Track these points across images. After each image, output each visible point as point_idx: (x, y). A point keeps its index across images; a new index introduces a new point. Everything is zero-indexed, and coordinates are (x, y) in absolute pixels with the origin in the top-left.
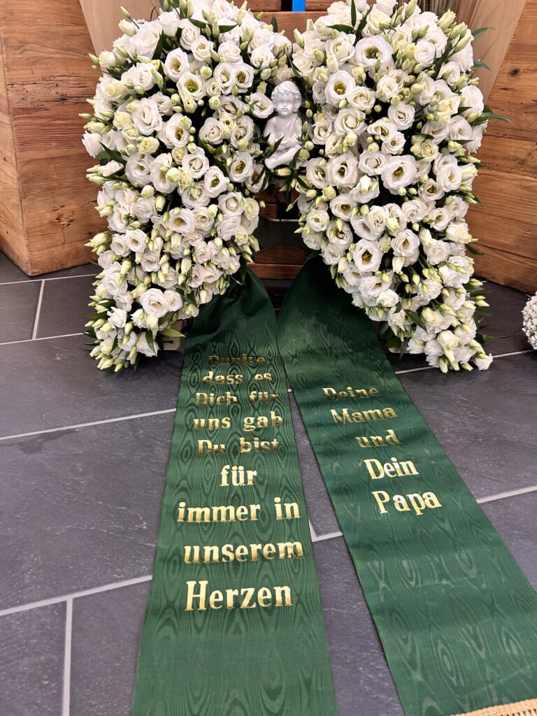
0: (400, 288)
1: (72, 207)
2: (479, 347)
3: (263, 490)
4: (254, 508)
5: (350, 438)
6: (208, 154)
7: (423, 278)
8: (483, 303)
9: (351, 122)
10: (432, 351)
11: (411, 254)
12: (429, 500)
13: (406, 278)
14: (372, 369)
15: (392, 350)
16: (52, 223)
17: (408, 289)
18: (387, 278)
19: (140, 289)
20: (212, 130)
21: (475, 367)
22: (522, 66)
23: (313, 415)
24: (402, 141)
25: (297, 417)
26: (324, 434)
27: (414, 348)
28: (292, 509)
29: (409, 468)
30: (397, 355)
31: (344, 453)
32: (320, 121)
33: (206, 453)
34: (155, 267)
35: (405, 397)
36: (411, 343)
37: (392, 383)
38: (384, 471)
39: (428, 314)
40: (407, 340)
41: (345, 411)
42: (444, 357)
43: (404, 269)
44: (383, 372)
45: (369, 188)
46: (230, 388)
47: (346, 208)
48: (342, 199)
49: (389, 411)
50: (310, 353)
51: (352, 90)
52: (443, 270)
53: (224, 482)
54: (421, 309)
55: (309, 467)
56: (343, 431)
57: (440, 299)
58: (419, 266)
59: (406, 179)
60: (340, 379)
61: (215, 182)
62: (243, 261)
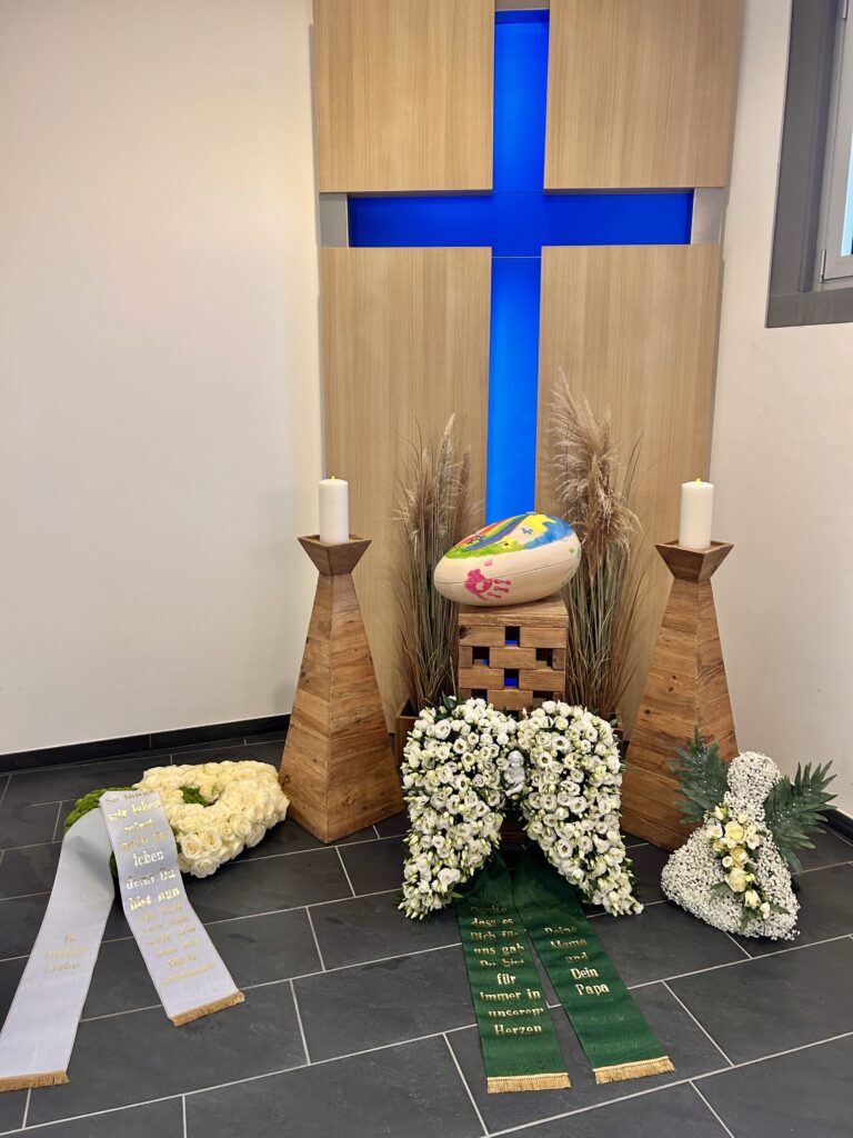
0: (583, 866)
1: (356, 791)
2: (633, 900)
3: (520, 985)
4: (518, 994)
5: (562, 958)
6: (478, 794)
7: (595, 861)
8: (631, 875)
9: (551, 777)
10: (606, 903)
11: (589, 847)
12: (604, 988)
13: (587, 862)
14: (573, 915)
15: (584, 901)
16: (343, 804)
17: (588, 867)
18: (576, 862)
19: (437, 868)
20: (479, 781)
21: (634, 912)
22: (652, 710)
23: (541, 945)
24: (579, 789)
25: (532, 946)
26: (548, 956)
27: (596, 901)
28: (537, 994)
29: (594, 972)
30: (587, 904)
31: (560, 966)
32: (535, 774)
33: (485, 968)
34: (447, 856)
35: (592, 933)
36: (594, 898)
37: (584, 924)
38: (581, 974)
39: (601, 882)
40: (592, 896)
41: (558, 942)
42: (612, 907)
43: (586, 856)
44: (579, 917)
45: (562, 814)
46: (490, 929)
47: (551, 821)
48: (549, 817)
49: (583, 941)
50: (534, 905)
51: (552, 763)
52: (606, 857)
53: (500, 982)
54: (597, 878)
55: (542, 974)
56: (558, 954)
57: (607, 873)
58: (592, 855)
59: (582, 809)
60: (553, 922)
61: (482, 809)
62: (493, 847)
